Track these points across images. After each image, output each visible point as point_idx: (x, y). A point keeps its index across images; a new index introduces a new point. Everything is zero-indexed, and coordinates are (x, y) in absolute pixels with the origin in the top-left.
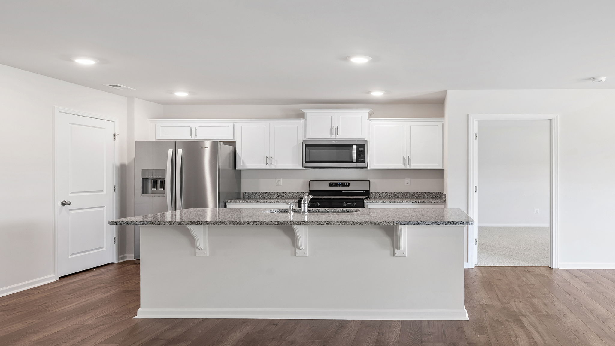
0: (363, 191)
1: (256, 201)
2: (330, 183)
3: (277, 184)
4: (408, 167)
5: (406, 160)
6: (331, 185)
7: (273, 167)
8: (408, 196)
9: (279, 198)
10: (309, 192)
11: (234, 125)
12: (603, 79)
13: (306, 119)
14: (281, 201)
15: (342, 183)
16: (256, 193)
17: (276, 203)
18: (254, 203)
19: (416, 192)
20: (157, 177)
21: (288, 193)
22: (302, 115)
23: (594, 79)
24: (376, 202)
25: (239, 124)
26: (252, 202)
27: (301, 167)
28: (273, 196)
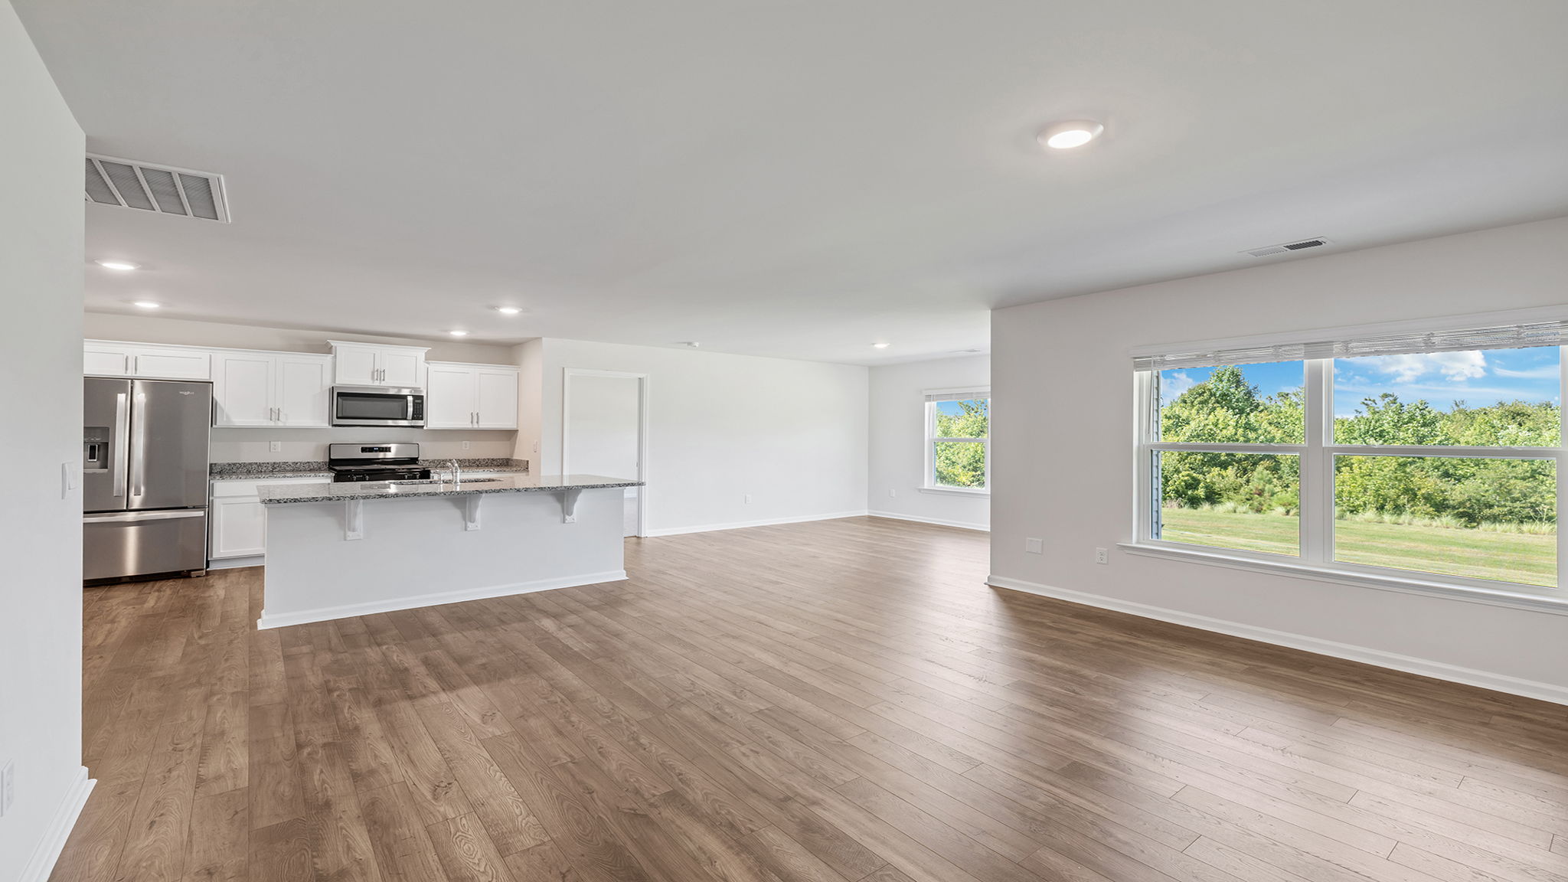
0: (410, 458)
2: (362, 448)
3: (272, 449)
4: (476, 426)
5: (475, 417)
6: (364, 450)
7: (280, 424)
8: (467, 464)
10: (328, 460)
11: (210, 356)
12: (697, 344)
13: (336, 356)
15: (379, 448)
16: (234, 464)
19: (477, 458)
21: (291, 464)
22: (327, 349)
23: (689, 344)
25: (221, 356)
27: (327, 425)
28: (265, 468)
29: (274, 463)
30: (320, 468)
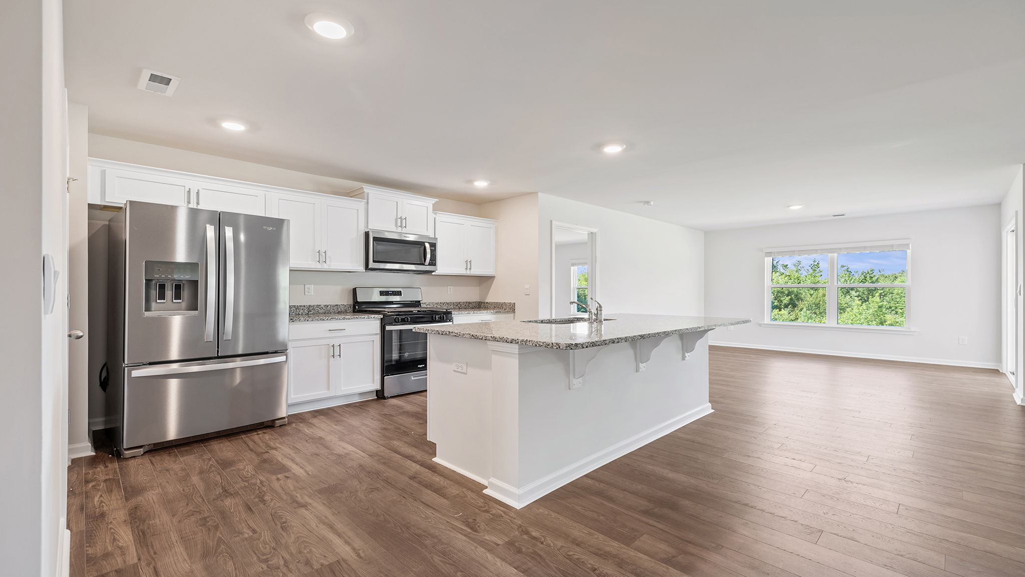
0: (413, 301)
1: (329, 319)
2: (380, 292)
3: (306, 292)
4: (469, 272)
5: (469, 264)
9: (310, 314)
10: (351, 303)
11: (265, 194)
13: (367, 201)
14: (363, 316)
15: (393, 291)
17: (356, 320)
18: (327, 321)
20: (182, 277)
21: (323, 307)
24: (462, 314)
25: (274, 195)
26: (324, 320)
27: (363, 269)
28: (302, 311)
29: (310, 306)
30: (346, 311)
